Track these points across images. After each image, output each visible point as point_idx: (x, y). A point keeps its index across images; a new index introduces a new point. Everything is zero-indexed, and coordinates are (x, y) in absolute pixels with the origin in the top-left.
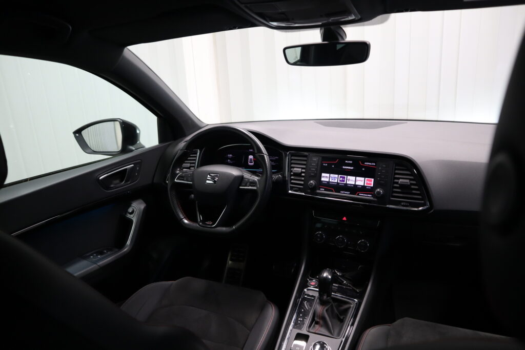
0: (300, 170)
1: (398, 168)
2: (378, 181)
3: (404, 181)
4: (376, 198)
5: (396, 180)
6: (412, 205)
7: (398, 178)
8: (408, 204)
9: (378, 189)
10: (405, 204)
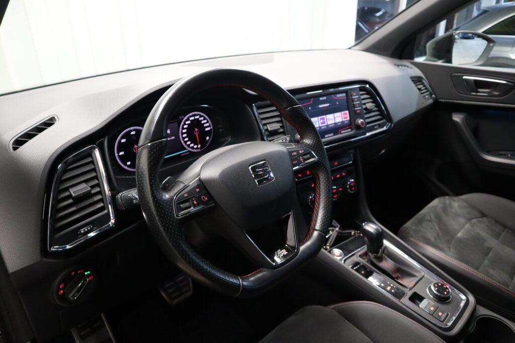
1: (361, 93)
2: (355, 111)
3: (370, 105)
4: (356, 130)
5: (364, 107)
6: (381, 126)
7: (364, 104)
8: (379, 127)
9: (357, 119)
10: (377, 127)
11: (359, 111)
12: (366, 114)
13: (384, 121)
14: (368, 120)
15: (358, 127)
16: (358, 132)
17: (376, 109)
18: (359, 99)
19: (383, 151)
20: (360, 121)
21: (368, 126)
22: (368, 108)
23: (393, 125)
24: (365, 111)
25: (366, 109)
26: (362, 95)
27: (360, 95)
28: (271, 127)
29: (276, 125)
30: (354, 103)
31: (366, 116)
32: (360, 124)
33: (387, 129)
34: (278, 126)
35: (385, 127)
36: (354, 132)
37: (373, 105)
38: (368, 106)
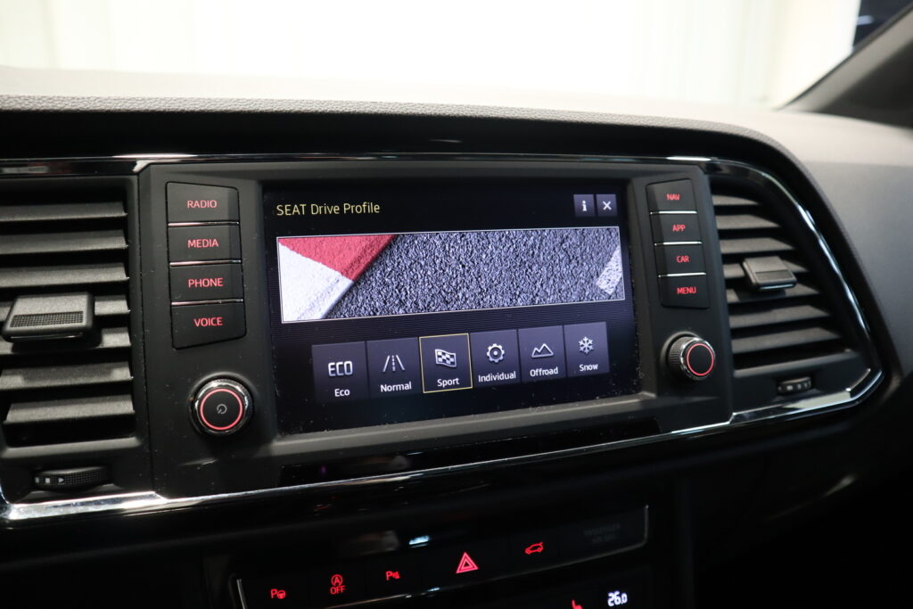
0: (79, 303)
1: (720, 200)
2: (666, 286)
3: (769, 270)
4: (659, 394)
5: (732, 271)
6: (823, 382)
7: (738, 259)
8: (810, 383)
9: (675, 333)
10: (799, 386)
11: (691, 290)
12: (735, 309)
13: (848, 354)
14: (741, 346)
15: (672, 378)
16: (672, 401)
17: (802, 290)
18: (696, 228)
20: (685, 344)
21: (740, 373)
22: (755, 279)
23: (895, 383)
24: (732, 297)
25: (741, 284)
26: (721, 211)
27: (712, 211)
28: (33, 315)
29: (77, 309)
30: (665, 243)
31: (737, 321)
32: (682, 359)
33: (857, 403)
34: (81, 312)
35: (849, 390)
36: (646, 402)
37: (786, 271)
38: (757, 273)
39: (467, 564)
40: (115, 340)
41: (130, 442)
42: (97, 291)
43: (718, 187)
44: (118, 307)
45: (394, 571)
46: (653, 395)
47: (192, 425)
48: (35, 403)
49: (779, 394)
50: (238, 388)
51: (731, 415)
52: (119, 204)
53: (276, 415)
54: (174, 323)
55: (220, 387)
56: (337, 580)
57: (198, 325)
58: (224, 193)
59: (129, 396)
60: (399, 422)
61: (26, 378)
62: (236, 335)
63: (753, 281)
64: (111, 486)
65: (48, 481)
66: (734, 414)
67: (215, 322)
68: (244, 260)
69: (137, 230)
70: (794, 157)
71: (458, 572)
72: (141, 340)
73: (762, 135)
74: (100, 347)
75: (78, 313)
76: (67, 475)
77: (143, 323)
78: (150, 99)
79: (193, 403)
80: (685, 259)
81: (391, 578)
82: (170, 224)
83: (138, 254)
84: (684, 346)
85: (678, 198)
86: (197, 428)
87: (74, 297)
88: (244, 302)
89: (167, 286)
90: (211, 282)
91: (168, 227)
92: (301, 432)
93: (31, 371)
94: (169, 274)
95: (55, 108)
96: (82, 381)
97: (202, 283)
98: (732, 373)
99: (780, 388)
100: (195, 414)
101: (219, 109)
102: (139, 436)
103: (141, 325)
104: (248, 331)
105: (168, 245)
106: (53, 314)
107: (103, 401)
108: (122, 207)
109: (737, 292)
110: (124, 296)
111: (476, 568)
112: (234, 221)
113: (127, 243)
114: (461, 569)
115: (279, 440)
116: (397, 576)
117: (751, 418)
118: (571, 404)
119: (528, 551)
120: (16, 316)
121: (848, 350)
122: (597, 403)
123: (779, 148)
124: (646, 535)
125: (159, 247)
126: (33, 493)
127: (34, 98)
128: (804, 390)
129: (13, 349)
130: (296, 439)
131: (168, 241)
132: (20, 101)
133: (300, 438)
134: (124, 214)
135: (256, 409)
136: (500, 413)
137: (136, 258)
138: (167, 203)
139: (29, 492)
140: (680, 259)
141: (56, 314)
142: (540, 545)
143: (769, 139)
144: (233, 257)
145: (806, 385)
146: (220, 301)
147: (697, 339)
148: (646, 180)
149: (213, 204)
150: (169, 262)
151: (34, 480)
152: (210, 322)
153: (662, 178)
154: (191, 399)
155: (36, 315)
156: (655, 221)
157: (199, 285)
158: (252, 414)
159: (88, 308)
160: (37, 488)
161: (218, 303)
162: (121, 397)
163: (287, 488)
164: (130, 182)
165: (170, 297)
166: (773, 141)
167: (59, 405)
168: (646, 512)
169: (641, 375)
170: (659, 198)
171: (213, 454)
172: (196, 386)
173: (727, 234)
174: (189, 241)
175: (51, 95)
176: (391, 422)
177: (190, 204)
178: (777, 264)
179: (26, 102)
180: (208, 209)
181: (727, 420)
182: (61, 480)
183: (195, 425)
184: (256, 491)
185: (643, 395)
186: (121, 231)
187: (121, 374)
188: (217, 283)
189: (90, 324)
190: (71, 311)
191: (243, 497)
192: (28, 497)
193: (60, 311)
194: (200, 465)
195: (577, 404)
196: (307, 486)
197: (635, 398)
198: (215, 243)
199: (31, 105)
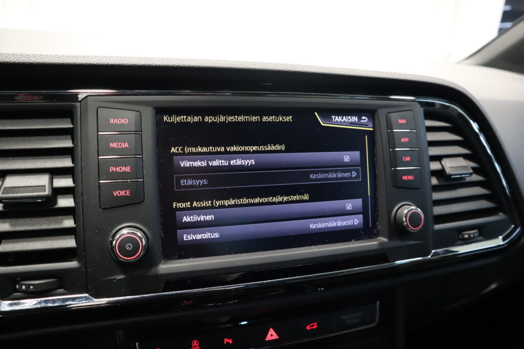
1: (429, 123)
2: (396, 175)
3: (455, 166)
4: (390, 238)
5: (435, 166)
6: (486, 233)
7: (438, 158)
8: (478, 233)
9: (400, 203)
10: (472, 235)
11: (411, 178)
12: (436, 188)
13: (500, 216)
14: (439, 210)
15: (397, 230)
16: (397, 243)
17: (476, 178)
18: (416, 141)
19: (493, 286)
20: (406, 210)
21: (438, 227)
22: (448, 171)
24: (434, 181)
25: (440, 174)
26: (430, 129)
27: (425, 129)
28: (16, 187)
29: (42, 184)
30: (396, 149)
31: (437, 196)
32: (404, 219)
33: (506, 245)
34: (45, 186)
35: (501, 237)
36: (381, 244)
37: (467, 166)
38: (450, 167)
39: (272, 335)
40: (65, 202)
41: (74, 264)
42: (55, 173)
43: (428, 116)
44: (67, 182)
45: (229, 339)
46: (386, 240)
47: (111, 255)
48: (16, 240)
49: (460, 239)
50: (139, 234)
51: (431, 252)
52: (69, 120)
53: (161, 249)
54: (101, 193)
55: (129, 233)
56: (195, 344)
57: (115, 195)
58: (132, 115)
59: (73, 236)
60: (235, 254)
61: (11, 225)
62: (138, 201)
63: (447, 172)
64: (61, 290)
65: (24, 287)
66: (433, 251)
67: (126, 193)
68: (144, 155)
69: (80, 136)
70: (475, 98)
71: (267, 339)
72: (81, 203)
73: (456, 85)
74: (56, 207)
75: (43, 186)
76: (35, 284)
77: (82, 193)
78: (88, 56)
79: (112, 242)
80: (408, 159)
81: (227, 343)
82: (99, 133)
83: (80, 151)
84: (406, 211)
85: (405, 122)
86: (114, 257)
87: (40, 176)
88: (143, 181)
89: (97, 171)
90: (123, 169)
91: (98, 135)
92: (176, 259)
93: (14, 221)
94: (98, 163)
95: (30, 61)
96: (44, 227)
97: (118, 169)
98: (433, 228)
99: (460, 236)
100: (113, 248)
101: (130, 64)
102: (79, 261)
103: (81, 194)
104: (146, 198)
105: (98, 146)
106: (28, 187)
107: (58, 239)
108: (70, 122)
109: (437, 178)
110: (71, 176)
111: (277, 337)
112: (138, 132)
113: (73, 144)
114: (269, 338)
115: (163, 264)
116: (230, 341)
117: (443, 254)
118: (337, 244)
119: (308, 328)
120: (5, 188)
121: (501, 214)
122: (353, 244)
123: (466, 93)
124: (377, 319)
125: (93, 146)
126: (15, 294)
127: (17, 55)
128: (474, 237)
129: (4, 207)
130: (173, 264)
131: (98, 143)
132: (9, 57)
133: (175, 263)
134: (71, 126)
135: (150, 246)
136: (295, 249)
137: (78, 154)
138: (97, 120)
139: (12, 294)
140: (405, 159)
141: (29, 187)
142: (315, 324)
143: (460, 87)
144: (137, 154)
145: (476, 235)
146: (129, 181)
147: (413, 208)
148: (387, 110)
149: (126, 121)
150: (99, 156)
151: (15, 287)
152: (122, 193)
153: (396, 109)
154: (111, 239)
155: (17, 187)
156: (391, 136)
157: (116, 170)
158: (148, 249)
159: (49, 183)
160: (17, 291)
161: (128, 182)
162: (68, 237)
163: (167, 293)
164: (75, 106)
165: (99, 178)
166: (463, 88)
167: (31, 241)
168: (378, 305)
169: (379, 227)
170: (393, 122)
171: (123, 273)
172: (114, 232)
173: (432, 144)
174: (111, 144)
175: (28, 53)
176: (230, 254)
177: (111, 121)
178: (462, 162)
179: (12, 57)
180: (123, 125)
181: (429, 255)
182: (31, 287)
183: (113, 255)
184: (149, 295)
185: (380, 239)
186: (70, 136)
187: (69, 223)
188: (128, 169)
189: (50, 193)
190: (39, 185)
191: (141, 298)
192: (12, 296)
193: (32, 185)
194: (115, 279)
195: (341, 244)
196: (179, 292)
197: (375, 241)
198: (127, 145)
199: (16, 59)
